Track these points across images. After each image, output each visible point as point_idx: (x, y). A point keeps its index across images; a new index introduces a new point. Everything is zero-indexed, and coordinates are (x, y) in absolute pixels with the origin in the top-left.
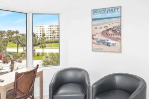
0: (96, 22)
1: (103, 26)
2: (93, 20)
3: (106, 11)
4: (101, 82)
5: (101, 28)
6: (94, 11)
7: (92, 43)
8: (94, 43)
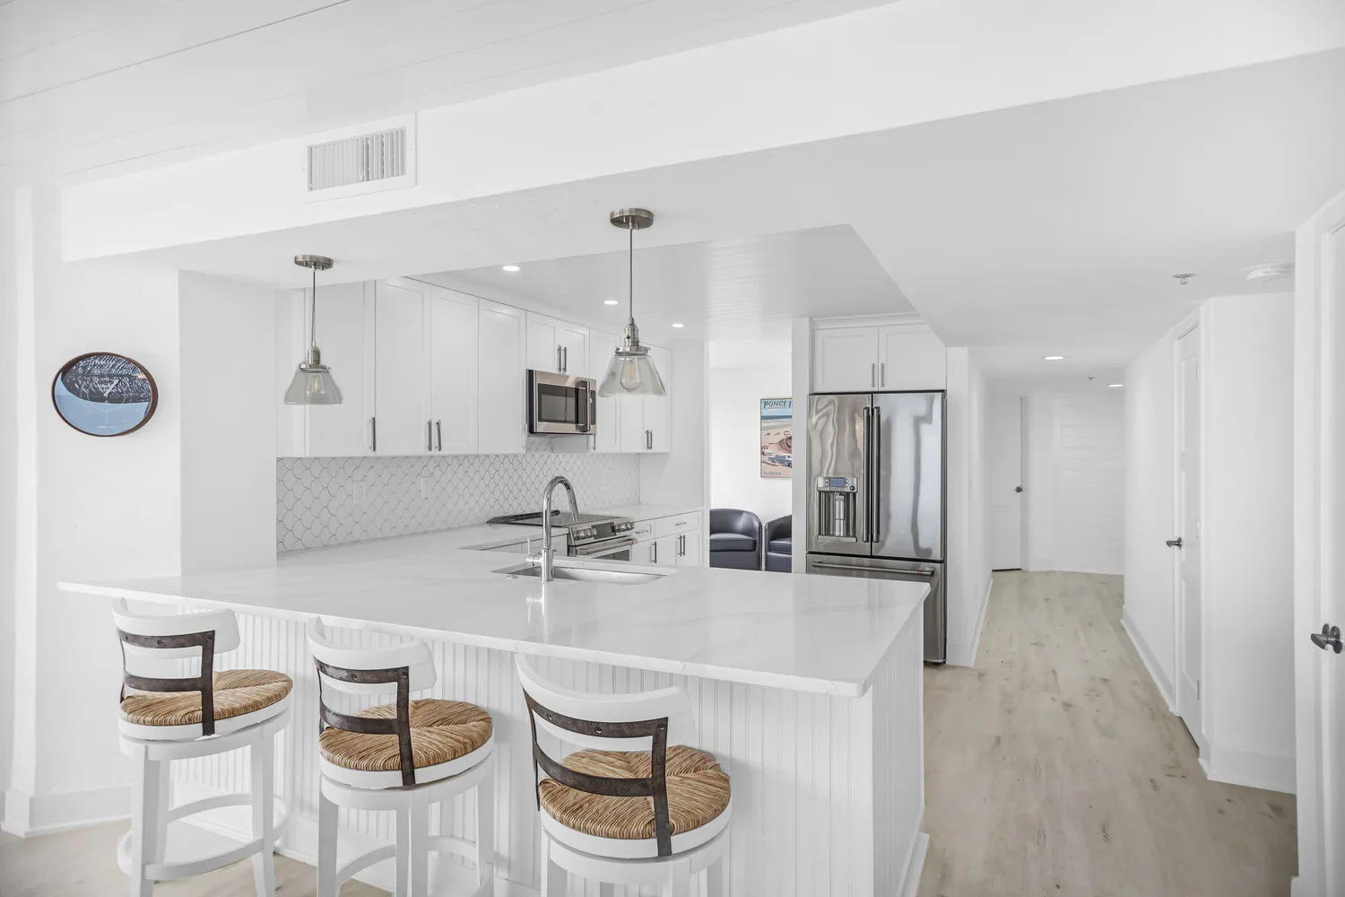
0: (768, 423)
1: (781, 431)
2: (763, 418)
3: (787, 404)
4: (778, 523)
5: (778, 434)
6: (766, 403)
7: (762, 462)
8: (764, 462)
